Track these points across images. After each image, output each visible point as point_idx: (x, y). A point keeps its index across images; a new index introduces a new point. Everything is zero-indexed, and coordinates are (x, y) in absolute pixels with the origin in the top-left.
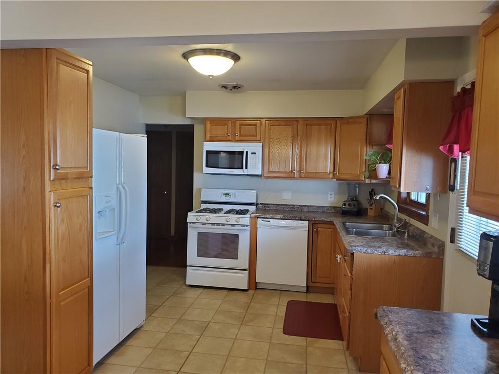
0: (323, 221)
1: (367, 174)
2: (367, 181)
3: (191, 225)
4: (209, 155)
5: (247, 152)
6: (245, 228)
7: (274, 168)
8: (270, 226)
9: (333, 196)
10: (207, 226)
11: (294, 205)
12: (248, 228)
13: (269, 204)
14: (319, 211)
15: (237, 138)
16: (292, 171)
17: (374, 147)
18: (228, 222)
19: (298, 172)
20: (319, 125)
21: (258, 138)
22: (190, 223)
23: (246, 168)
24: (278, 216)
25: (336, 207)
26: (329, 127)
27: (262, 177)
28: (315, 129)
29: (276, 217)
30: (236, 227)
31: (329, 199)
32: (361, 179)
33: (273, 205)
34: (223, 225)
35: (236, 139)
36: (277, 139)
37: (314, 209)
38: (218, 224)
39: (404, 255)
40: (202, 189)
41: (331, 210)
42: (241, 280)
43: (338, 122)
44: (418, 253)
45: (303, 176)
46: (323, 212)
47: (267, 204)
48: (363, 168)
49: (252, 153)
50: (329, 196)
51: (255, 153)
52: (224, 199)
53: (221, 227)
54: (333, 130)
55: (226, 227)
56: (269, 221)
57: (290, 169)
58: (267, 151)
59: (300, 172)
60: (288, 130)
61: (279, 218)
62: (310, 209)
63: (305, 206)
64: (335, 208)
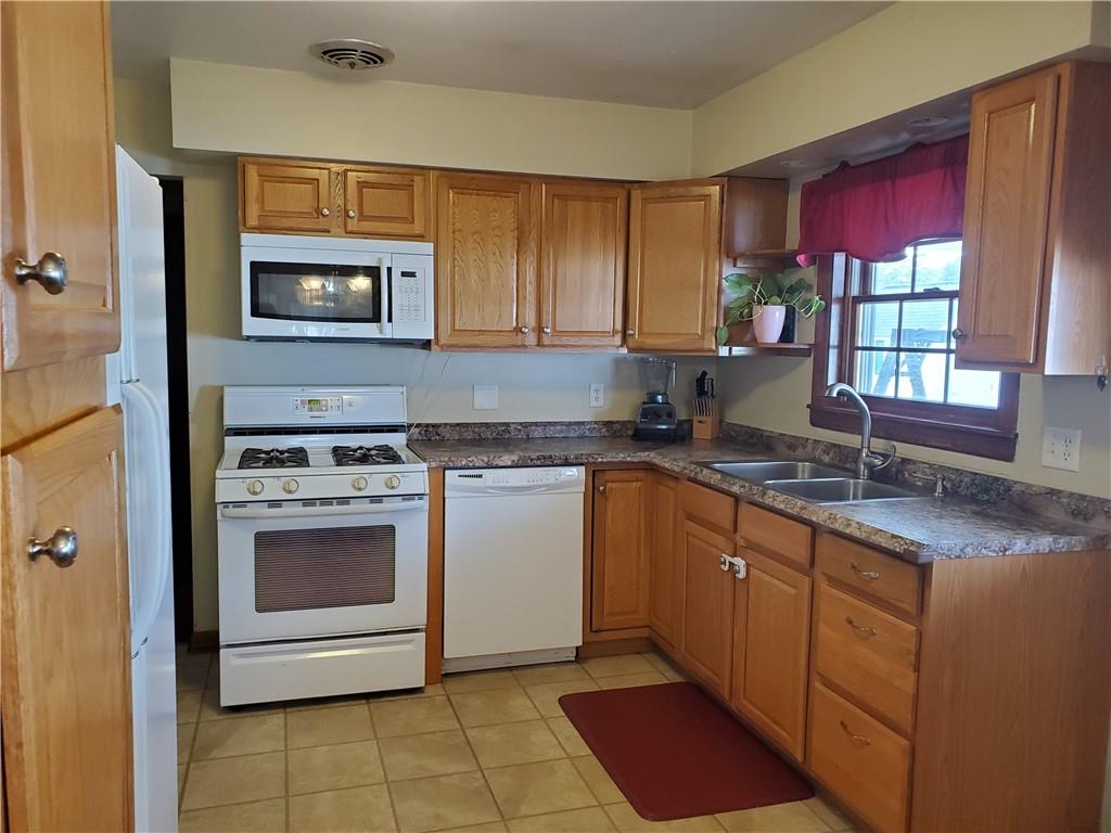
0: (623, 463)
1: (724, 334)
2: (724, 351)
3: (231, 511)
4: (262, 277)
5: (389, 269)
6: (416, 503)
7: (469, 319)
8: (483, 490)
9: (601, 395)
10: (285, 510)
11: (507, 425)
12: (424, 503)
13: (440, 425)
14: (571, 435)
15: (351, 225)
16: (518, 330)
17: (739, 264)
18: (360, 489)
19: (533, 330)
20: (587, 199)
21: (418, 228)
22: (226, 504)
23: (390, 320)
24: (507, 459)
25: (612, 422)
26: (610, 206)
27: (434, 347)
28: (576, 208)
29: (500, 464)
30: (387, 505)
31: (593, 403)
32: (706, 346)
33: (451, 425)
34: (344, 500)
35: (350, 228)
36: (473, 234)
37: (562, 431)
38: (326, 501)
39: (1047, 550)
40: (226, 390)
41: (599, 430)
42: (404, 663)
43: (636, 194)
44: (1077, 542)
45: (546, 343)
46: (582, 437)
47: (434, 426)
48: (712, 318)
49: (404, 274)
50: (593, 395)
51: (412, 275)
52: (304, 418)
53: (335, 508)
54: (620, 214)
55: (354, 506)
56: (481, 476)
57: (515, 324)
58: (446, 267)
59: (540, 330)
60: (503, 211)
61: (509, 463)
62: (550, 432)
63: (536, 424)
64: (608, 424)
